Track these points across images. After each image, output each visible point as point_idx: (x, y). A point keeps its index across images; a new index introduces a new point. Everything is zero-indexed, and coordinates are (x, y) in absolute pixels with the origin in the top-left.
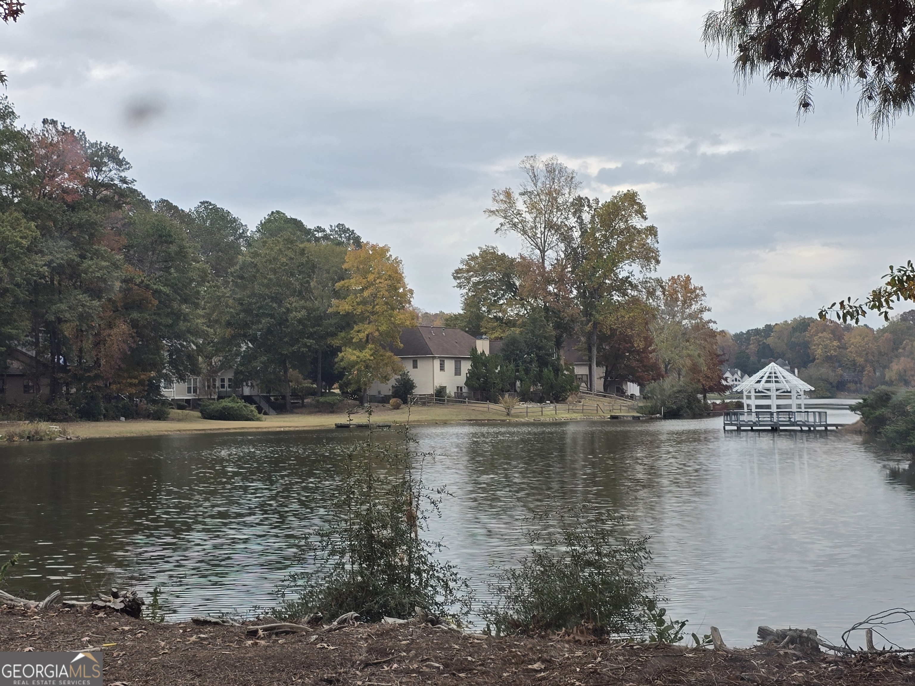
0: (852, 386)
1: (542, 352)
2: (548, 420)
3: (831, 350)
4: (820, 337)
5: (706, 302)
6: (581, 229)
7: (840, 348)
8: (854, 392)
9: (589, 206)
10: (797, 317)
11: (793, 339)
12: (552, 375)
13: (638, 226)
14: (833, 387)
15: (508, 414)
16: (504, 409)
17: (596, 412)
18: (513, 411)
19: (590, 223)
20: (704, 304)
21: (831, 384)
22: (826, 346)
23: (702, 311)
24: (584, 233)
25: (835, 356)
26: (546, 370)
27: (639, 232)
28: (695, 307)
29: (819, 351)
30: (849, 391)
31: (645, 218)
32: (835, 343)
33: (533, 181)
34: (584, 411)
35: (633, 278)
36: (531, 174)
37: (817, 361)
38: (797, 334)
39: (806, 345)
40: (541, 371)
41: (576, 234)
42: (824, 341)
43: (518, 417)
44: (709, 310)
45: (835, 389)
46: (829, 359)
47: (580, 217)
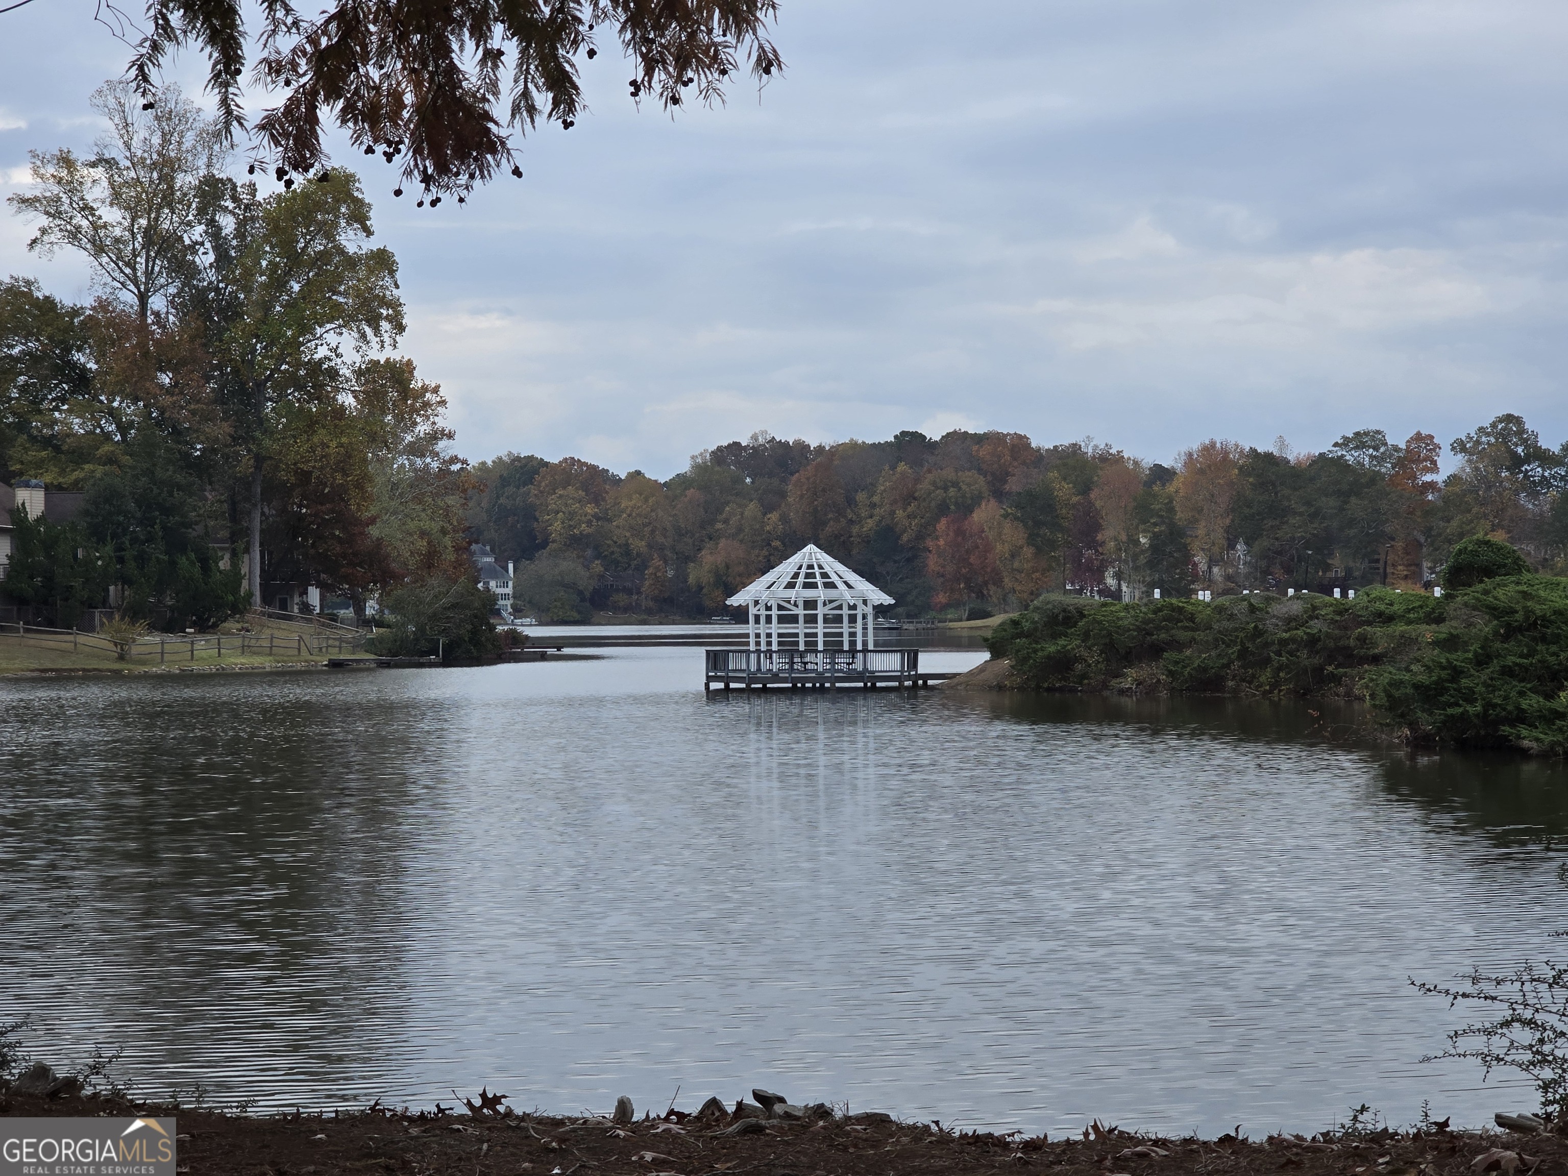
0: (621, 599)
1: (175, 519)
2: (207, 668)
3: (580, 522)
4: (561, 496)
5: (444, 420)
6: (215, 249)
7: (598, 519)
8: (626, 609)
9: (235, 199)
10: (503, 453)
11: (502, 500)
12: (197, 570)
13: (351, 249)
14: (583, 600)
15: (121, 658)
16: (111, 646)
17: (296, 652)
18: (135, 650)
19: (235, 237)
20: (441, 423)
21: (580, 593)
22: (572, 515)
23: (436, 438)
24: (222, 259)
25: (588, 535)
26: (184, 558)
27: (352, 262)
28: (422, 428)
29: (557, 525)
30: (616, 609)
31: (369, 232)
32: (590, 509)
33: (122, 136)
34: (275, 650)
35: (339, 361)
36: (117, 120)
37: (552, 546)
38: (511, 490)
39: (529, 513)
40: (173, 563)
41: (206, 258)
42: (566, 505)
43: (144, 663)
44: (450, 436)
45: (588, 604)
46: (575, 542)
47: (212, 223)
